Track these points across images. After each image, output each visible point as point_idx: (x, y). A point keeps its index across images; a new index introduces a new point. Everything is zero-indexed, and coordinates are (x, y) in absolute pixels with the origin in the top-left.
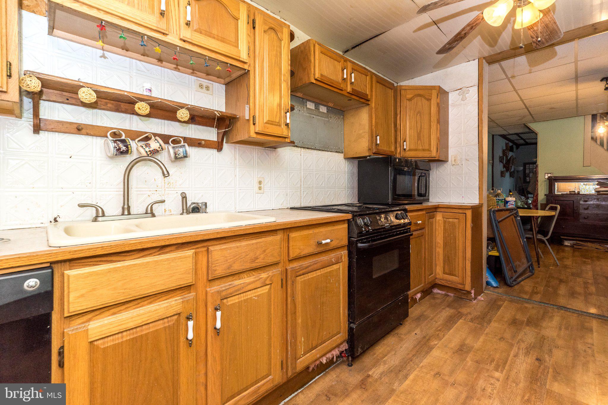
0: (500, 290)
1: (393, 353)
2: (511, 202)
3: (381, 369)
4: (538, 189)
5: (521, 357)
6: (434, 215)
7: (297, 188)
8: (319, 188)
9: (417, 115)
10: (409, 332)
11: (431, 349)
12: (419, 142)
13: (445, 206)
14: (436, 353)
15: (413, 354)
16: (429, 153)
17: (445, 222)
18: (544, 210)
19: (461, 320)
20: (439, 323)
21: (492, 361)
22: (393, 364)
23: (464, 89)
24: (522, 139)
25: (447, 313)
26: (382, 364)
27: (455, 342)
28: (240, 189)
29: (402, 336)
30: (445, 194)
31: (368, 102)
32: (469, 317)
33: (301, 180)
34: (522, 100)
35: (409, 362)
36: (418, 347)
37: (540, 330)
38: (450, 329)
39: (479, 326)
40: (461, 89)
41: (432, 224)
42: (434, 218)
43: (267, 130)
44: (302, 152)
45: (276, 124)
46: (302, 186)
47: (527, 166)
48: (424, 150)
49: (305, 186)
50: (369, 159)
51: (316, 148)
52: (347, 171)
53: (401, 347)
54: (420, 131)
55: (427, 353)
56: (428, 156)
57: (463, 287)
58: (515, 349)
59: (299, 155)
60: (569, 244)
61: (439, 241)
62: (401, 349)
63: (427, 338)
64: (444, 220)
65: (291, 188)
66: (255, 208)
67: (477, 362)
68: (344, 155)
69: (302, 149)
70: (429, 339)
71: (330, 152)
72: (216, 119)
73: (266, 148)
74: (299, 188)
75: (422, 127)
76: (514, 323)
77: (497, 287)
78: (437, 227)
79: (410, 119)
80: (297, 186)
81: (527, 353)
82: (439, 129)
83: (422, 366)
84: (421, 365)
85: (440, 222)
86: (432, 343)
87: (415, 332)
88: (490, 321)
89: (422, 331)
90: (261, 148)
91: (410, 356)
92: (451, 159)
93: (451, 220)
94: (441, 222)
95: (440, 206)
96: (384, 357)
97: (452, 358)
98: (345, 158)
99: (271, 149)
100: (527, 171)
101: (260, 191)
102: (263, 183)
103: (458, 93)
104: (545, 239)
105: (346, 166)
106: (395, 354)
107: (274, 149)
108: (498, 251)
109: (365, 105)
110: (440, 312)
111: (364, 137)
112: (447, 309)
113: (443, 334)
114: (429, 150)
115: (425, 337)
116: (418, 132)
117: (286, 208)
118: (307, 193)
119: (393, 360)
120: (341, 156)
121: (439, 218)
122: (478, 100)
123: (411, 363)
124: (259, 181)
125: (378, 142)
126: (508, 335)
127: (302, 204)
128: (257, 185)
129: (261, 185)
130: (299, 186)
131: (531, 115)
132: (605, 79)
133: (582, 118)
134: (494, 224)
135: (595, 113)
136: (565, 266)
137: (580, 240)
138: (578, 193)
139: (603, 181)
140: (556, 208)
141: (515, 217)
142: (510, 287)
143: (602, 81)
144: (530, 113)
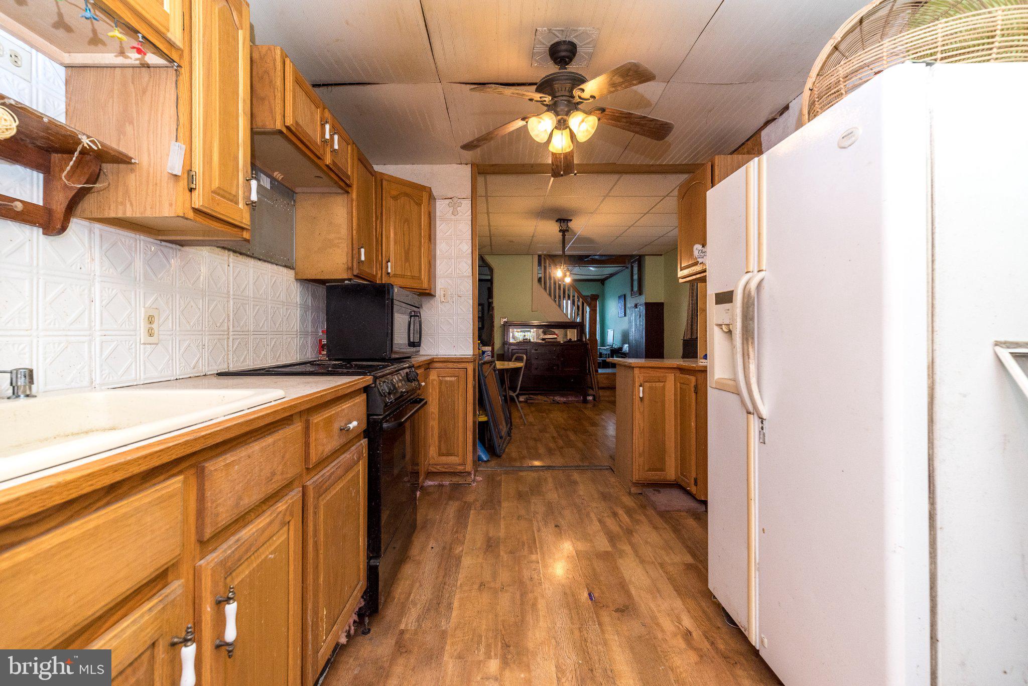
0: (493, 463)
1: (418, 584)
2: (487, 353)
3: (413, 613)
4: (494, 336)
5: (543, 529)
7: (222, 333)
8: (259, 333)
9: (404, 223)
10: (423, 549)
11: (459, 559)
12: (407, 264)
13: (441, 360)
14: (467, 561)
15: (443, 574)
16: (419, 283)
17: (441, 382)
19: (472, 512)
20: (451, 523)
21: (523, 544)
22: (426, 598)
23: (455, 200)
25: (452, 509)
26: (411, 606)
27: (480, 542)
28: (104, 333)
29: (417, 558)
30: (432, 343)
31: (347, 189)
32: (478, 504)
33: (229, 316)
34: (489, 226)
35: (443, 588)
36: (444, 564)
37: (544, 496)
38: (466, 527)
39: (493, 511)
40: (451, 198)
42: (428, 378)
43: (218, 209)
44: (231, 260)
45: (231, 197)
46: (231, 329)
48: (413, 277)
49: (236, 329)
50: (348, 285)
51: (255, 255)
52: (299, 303)
53: (423, 573)
54: (409, 249)
55: (458, 565)
56: (419, 286)
57: (463, 468)
58: (535, 523)
59: (226, 266)
60: (523, 400)
61: (433, 410)
62: (426, 574)
63: (448, 547)
64: (439, 379)
65: (211, 333)
66: (138, 378)
67: (511, 552)
68: (296, 274)
69: (231, 253)
70: (451, 549)
71: (275, 266)
72: (76, 154)
73: (163, 243)
74: (226, 333)
75: (411, 243)
76: (520, 496)
77: (488, 461)
78: (430, 391)
79: (395, 228)
80: (221, 329)
81: (546, 523)
83: (461, 584)
84: (459, 584)
85: (435, 382)
86: (457, 552)
87: (430, 546)
88: (500, 502)
89: (437, 541)
90: (152, 240)
91: (440, 579)
92: (439, 294)
93: (448, 379)
95: (435, 360)
96: (410, 596)
97: (486, 560)
98: (297, 280)
99: (174, 246)
101: (151, 340)
102: (156, 321)
103: (448, 202)
104: (514, 395)
105: (299, 293)
106: (421, 585)
107: (178, 247)
108: (487, 415)
109: (342, 191)
110: (445, 509)
111: (339, 247)
112: (451, 503)
113: (462, 535)
114: (419, 278)
115: (444, 548)
116: (406, 249)
117: (202, 374)
118: (239, 343)
119: (423, 595)
120: (291, 273)
121: (433, 377)
122: (472, 218)
123: (446, 587)
124: (147, 317)
125: (363, 258)
126: (522, 512)
127: (231, 366)
128: (142, 326)
129: (153, 326)
130: (226, 328)
131: (491, 246)
132: (560, 220)
133: (530, 257)
134: (483, 381)
135: (540, 253)
136: (531, 424)
137: (532, 394)
138: (530, 341)
139: (548, 327)
140: (523, 357)
141: (495, 371)
142: (499, 456)
143: (557, 221)
144: (491, 243)
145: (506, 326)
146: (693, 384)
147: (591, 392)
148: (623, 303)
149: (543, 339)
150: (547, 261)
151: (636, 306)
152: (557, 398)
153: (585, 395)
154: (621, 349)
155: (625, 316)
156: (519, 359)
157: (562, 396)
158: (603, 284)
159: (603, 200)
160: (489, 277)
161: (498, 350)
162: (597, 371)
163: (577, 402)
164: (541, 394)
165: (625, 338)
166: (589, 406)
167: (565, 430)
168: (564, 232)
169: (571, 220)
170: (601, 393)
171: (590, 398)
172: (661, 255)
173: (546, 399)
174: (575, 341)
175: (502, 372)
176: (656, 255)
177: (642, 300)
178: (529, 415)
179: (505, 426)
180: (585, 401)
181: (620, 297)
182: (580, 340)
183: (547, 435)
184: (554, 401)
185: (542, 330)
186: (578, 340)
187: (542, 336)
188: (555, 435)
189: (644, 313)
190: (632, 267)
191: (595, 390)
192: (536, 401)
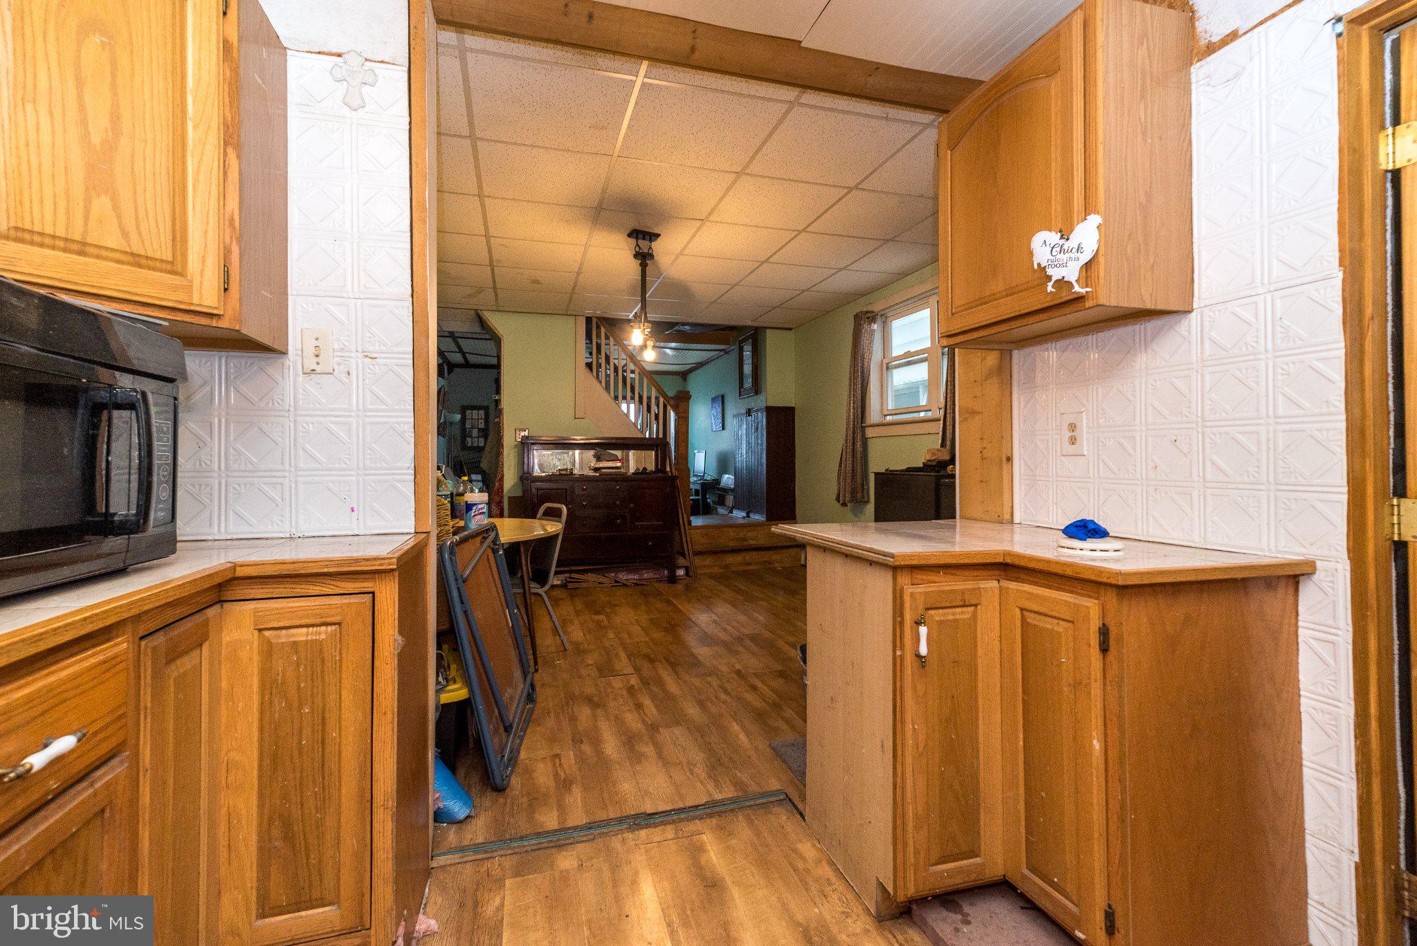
0: (479, 829)
2: (480, 506)
4: (503, 464)
6: (206, 623)
9: (84, 34)
13: (270, 570)
16: (176, 288)
17: (268, 650)
18: (534, 517)
23: (354, 61)
24: (461, 351)
30: (272, 499)
34: (487, 236)
40: (338, 55)
41: (189, 684)
42: (205, 647)
47: (468, 412)
54: (110, 146)
56: (170, 299)
57: (359, 941)
60: (559, 582)
61: (232, 754)
64: (262, 638)
77: (467, 819)
78: (224, 684)
82: (234, 175)
85: (244, 654)
92: (299, 347)
93: (299, 634)
94: (251, 657)
95: (240, 572)
100: (468, 425)
103: (328, 66)
104: (541, 591)
114: (175, 267)
116: (96, 140)
121: (236, 635)
122: (410, 123)
131: (495, 288)
132: (636, 234)
133: (571, 320)
134: (455, 593)
135: (589, 313)
136: (579, 650)
137: (577, 572)
138: (571, 473)
139: (603, 447)
140: (560, 510)
141: (495, 551)
142: (500, 789)
143: (629, 235)
144: (494, 281)
145: (526, 445)
146: (1095, 624)
147: (681, 561)
148: (720, 410)
149: (596, 470)
150: (603, 330)
151: (749, 412)
152: (623, 576)
153: (673, 568)
154: (717, 481)
155: (723, 429)
156: (553, 514)
157: (634, 571)
158: (685, 380)
159: (734, 183)
160: (494, 361)
161: (509, 491)
162: (690, 523)
163: (659, 581)
164: (592, 571)
165: (724, 463)
166: (680, 587)
167: (652, 661)
168: (644, 258)
169: (658, 236)
170: (698, 561)
171: (681, 572)
172: (790, 329)
173: (602, 579)
174: (652, 472)
175: (513, 549)
176: (782, 329)
177: (760, 402)
178: (571, 621)
179: (521, 680)
180: (673, 579)
181: (714, 400)
182: (660, 469)
183: (617, 683)
184: (616, 582)
185: (592, 452)
186: (657, 470)
187: (593, 464)
188: (634, 681)
189: (764, 423)
190: (741, 351)
191: (687, 557)
192: (584, 585)
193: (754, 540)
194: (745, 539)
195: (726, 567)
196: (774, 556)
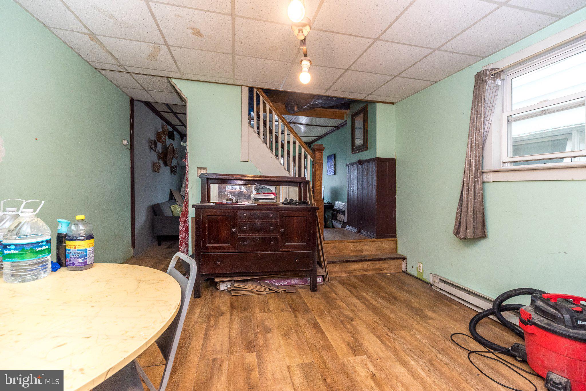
4: (188, 193)
133: (239, 89)
135: (250, 84)
139: (261, 183)
148: (333, 163)
149: (255, 200)
150: (261, 98)
151: (360, 162)
153: (313, 276)
155: (335, 174)
164: (251, 281)
165: (335, 194)
170: (330, 268)
171: (320, 280)
173: (259, 288)
174: (297, 202)
180: (314, 287)
181: (328, 157)
182: (303, 201)
184: (270, 289)
186: (301, 201)
189: (375, 170)
190: (353, 122)
191: (323, 267)
192: (245, 293)
193: (368, 251)
194: (362, 251)
195: (350, 272)
196: (384, 265)
